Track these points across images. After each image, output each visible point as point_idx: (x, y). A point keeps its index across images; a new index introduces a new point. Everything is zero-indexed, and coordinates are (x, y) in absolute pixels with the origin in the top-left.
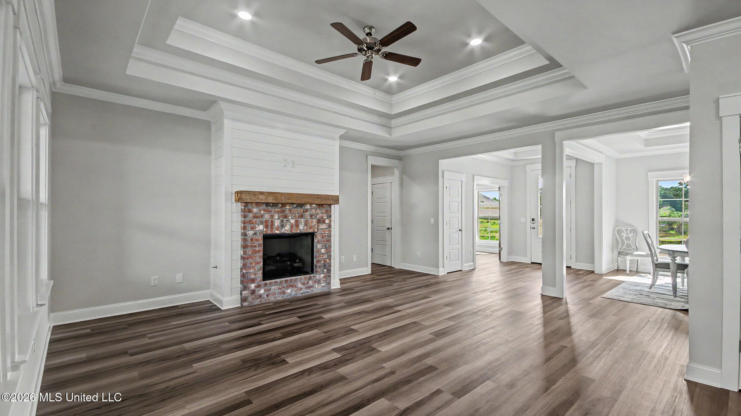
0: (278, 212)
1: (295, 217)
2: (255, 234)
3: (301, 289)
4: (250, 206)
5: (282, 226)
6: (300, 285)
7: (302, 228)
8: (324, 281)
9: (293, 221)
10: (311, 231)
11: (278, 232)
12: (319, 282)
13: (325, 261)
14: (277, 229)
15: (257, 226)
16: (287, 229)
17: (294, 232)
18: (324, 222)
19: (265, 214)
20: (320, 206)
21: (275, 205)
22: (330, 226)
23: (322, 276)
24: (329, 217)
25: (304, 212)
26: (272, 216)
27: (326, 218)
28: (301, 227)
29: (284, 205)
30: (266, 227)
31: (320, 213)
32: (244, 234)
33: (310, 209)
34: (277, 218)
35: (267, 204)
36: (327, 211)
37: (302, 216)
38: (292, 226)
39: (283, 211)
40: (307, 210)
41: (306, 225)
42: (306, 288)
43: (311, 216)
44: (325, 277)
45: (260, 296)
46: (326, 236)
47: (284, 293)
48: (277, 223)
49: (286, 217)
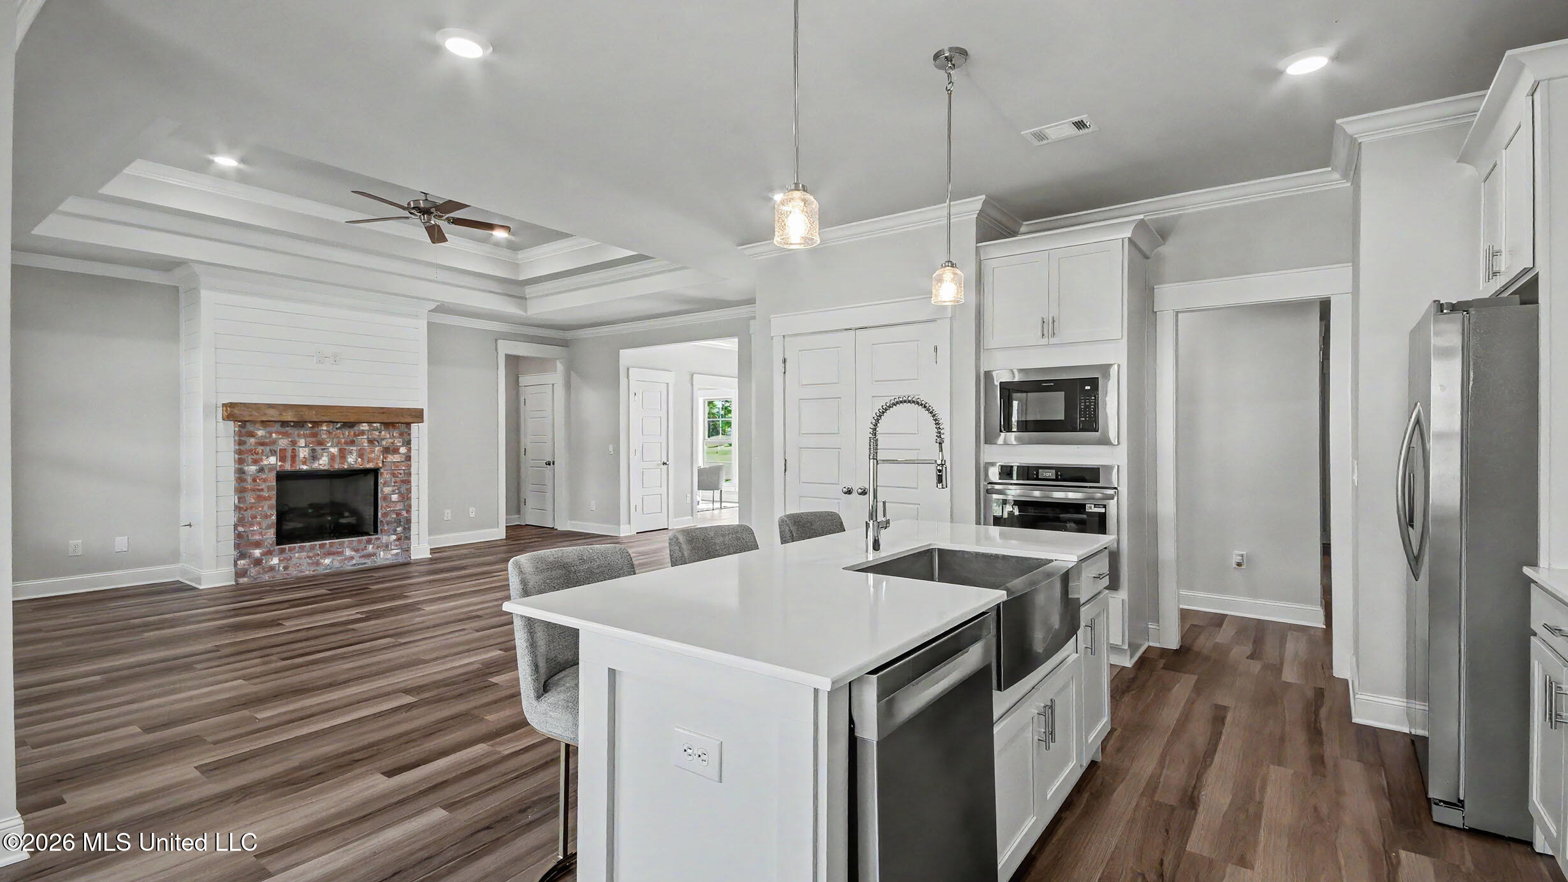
0: (305, 436)
1: (339, 443)
2: (261, 470)
3: (352, 558)
4: (250, 427)
5: (314, 457)
6: (348, 553)
7: (352, 461)
8: (396, 546)
9: (334, 450)
10: (370, 466)
11: (305, 467)
12: (387, 547)
13: (398, 514)
14: (304, 463)
15: (264, 458)
16: (323, 463)
17: (337, 466)
18: (396, 451)
19: (280, 438)
20: (387, 425)
21: (300, 424)
22: (408, 458)
23: (394, 537)
24: (408, 443)
25: (355, 435)
26: (294, 443)
27: (401, 444)
28: (351, 459)
29: (316, 424)
30: (283, 459)
31: (388, 437)
32: (240, 472)
33: (368, 430)
34: (304, 445)
35: (284, 424)
36: (401, 434)
37: (352, 443)
38: (332, 458)
39: (315, 435)
40: (363, 433)
41: (361, 455)
42: (360, 557)
43: (371, 442)
44: (399, 539)
45: (272, 569)
46: (401, 474)
47: (318, 564)
48: (303, 453)
49: (321, 443)
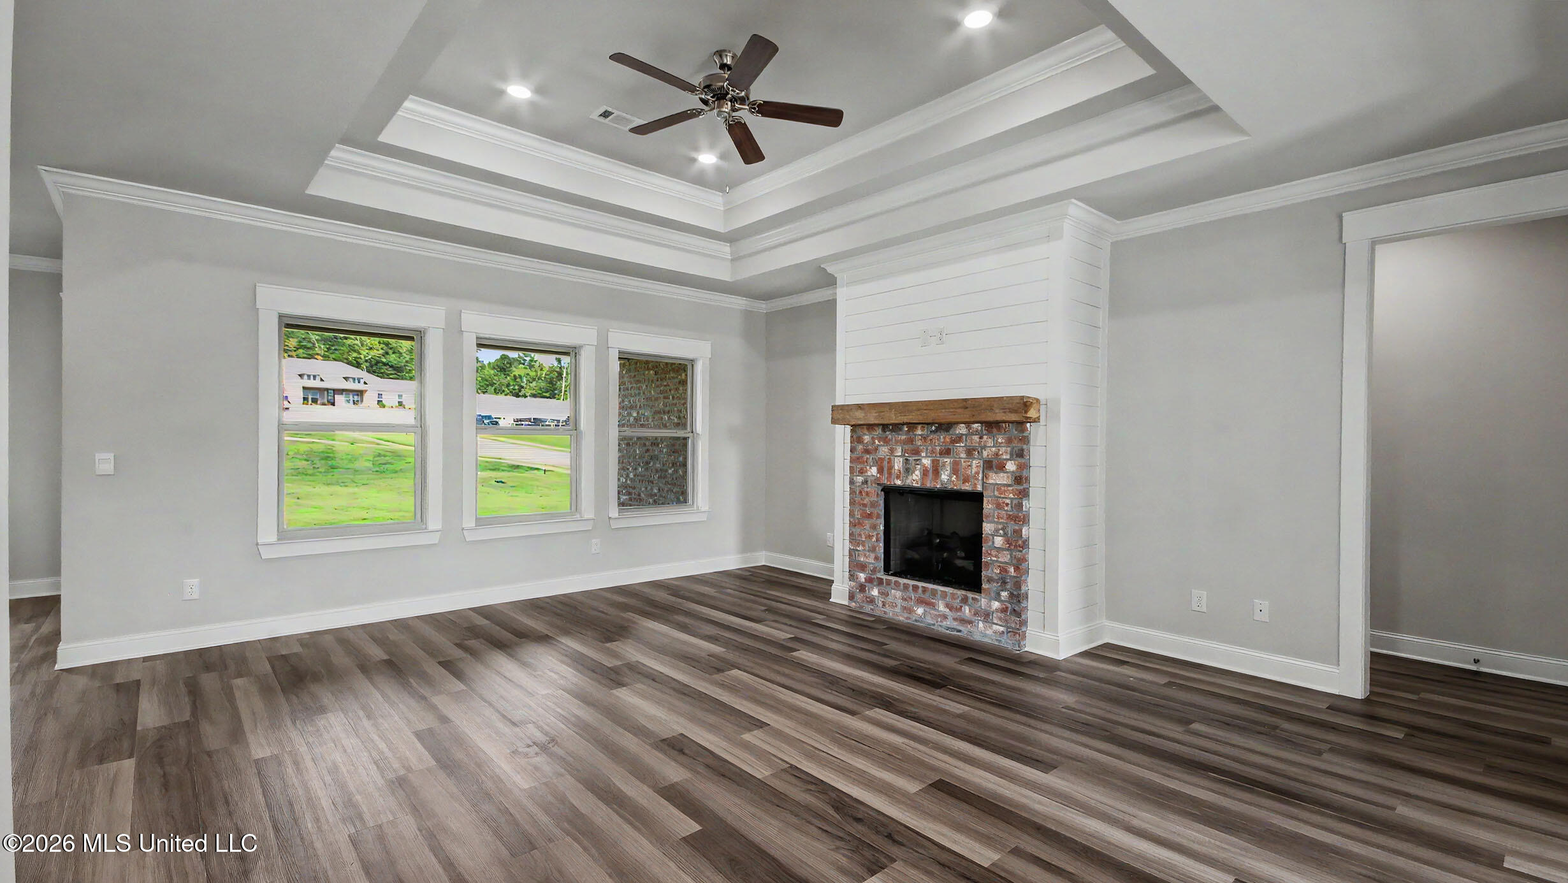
0: (905, 442)
1: (933, 452)
2: (865, 482)
3: (945, 617)
4: (859, 432)
5: (908, 471)
6: (941, 607)
7: (946, 479)
8: (1000, 619)
9: (927, 462)
10: (967, 487)
11: (898, 482)
12: (987, 616)
13: (1004, 570)
14: (898, 477)
15: (868, 467)
16: (915, 479)
17: (929, 484)
18: (1001, 468)
19: (881, 445)
20: (992, 426)
21: (896, 427)
22: (1020, 479)
23: (996, 605)
24: (1020, 454)
25: (953, 442)
26: (892, 451)
27: (1008, 457)
28: (944, 477)
29: (912, 426)
30: (880, 471)
31: (994, 445)
32: (852, 482)
33: (966, 435)
34: (900, 454)
35: (885, 427)
36: (1009, 441)
37: (947, 452)
38: (925, 473)
39: (911, 441)
40: (959, 438)
41: (955, 471)
42: (955, 619)
43: (970, 452)
44: (1004, 610)
45: (871, 601)
46: (1007, 505)
47: (910, 611)
48: (898, 464)
49: (917, 452)
